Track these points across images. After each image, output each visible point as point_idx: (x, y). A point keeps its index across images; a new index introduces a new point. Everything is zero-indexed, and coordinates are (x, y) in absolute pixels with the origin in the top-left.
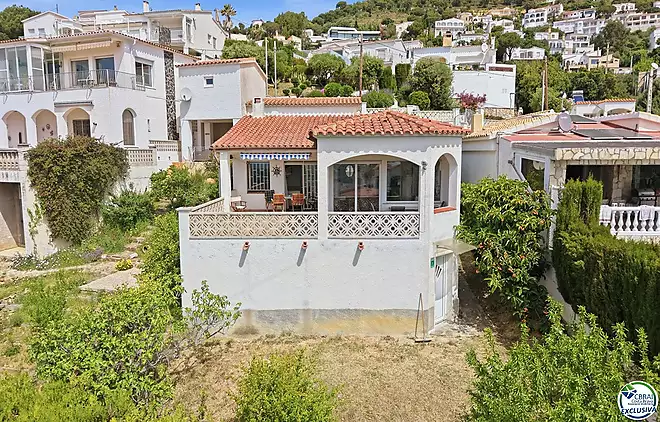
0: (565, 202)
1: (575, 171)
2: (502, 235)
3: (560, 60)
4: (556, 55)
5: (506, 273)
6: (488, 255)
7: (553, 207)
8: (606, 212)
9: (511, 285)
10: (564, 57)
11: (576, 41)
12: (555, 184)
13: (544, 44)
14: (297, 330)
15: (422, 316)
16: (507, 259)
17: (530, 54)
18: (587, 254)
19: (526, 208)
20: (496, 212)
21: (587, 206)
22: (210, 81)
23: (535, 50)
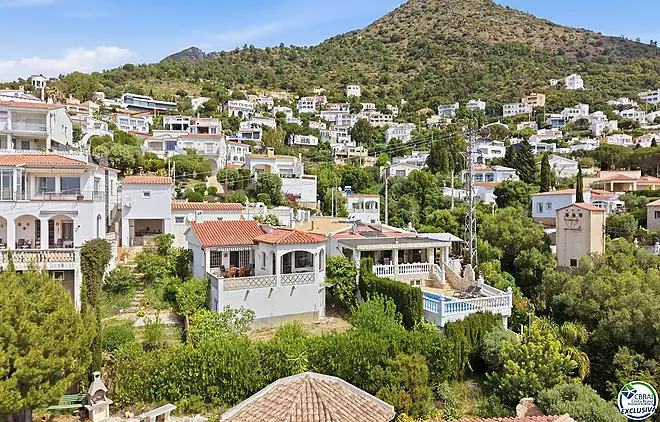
0: (362, 266)
1: (364, 254)
2: (342, 279)
3: (329, 147)
4: (326, 143)
5: (345, 293)
6: (338, 287)
7: (358, 267)
8: (374, 268)
9: (346, 297)
10: (332, 145)
11: (339, 131)
12: (357, 260)
13: (316, 133)
14: (268, 326)
15: (316, 314)
16: (344, 288)
17: (308, 140)
18: (371, 282)
19: (349, 268)
20: (340, 270)
21: (369, 266)
22: (147, 194)
23: (311, 137)
